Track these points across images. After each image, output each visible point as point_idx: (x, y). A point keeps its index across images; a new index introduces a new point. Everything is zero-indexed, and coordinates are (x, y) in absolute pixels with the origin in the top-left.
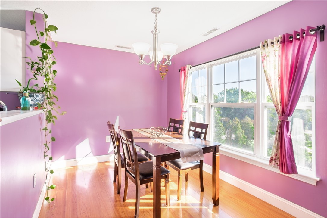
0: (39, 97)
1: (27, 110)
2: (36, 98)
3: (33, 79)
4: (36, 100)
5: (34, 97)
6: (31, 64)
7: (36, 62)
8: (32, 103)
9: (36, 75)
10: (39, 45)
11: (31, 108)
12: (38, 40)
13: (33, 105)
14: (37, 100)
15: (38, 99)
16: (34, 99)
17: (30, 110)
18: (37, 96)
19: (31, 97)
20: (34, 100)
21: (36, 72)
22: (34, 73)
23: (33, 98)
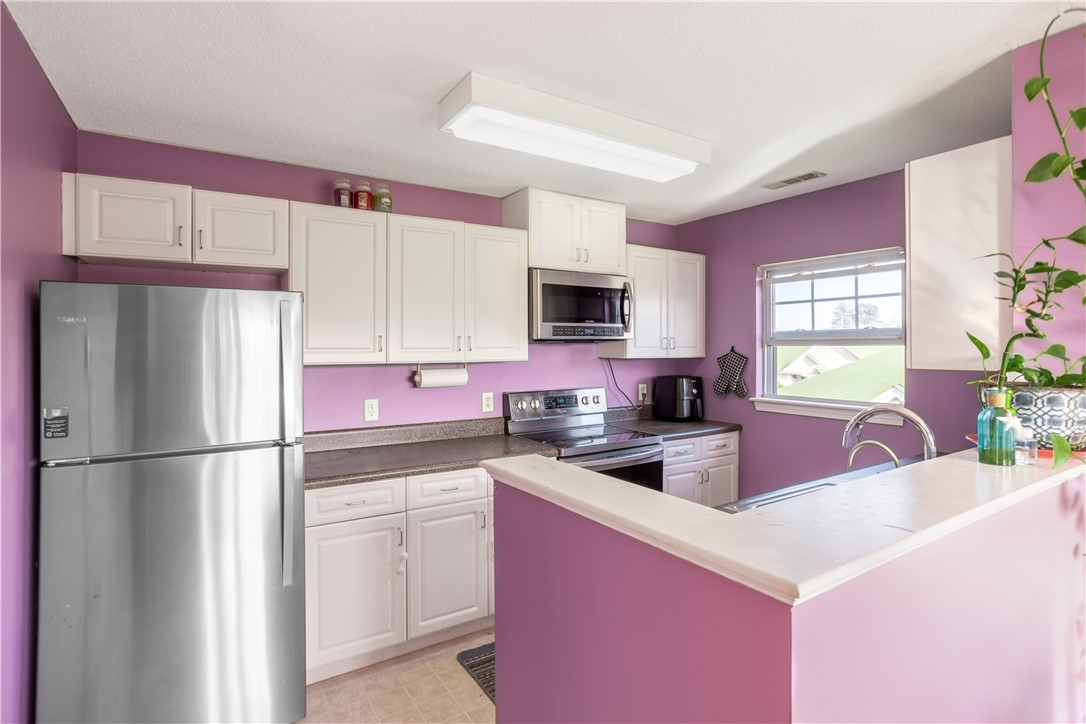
0: (1065, 408)
1: (1001, 464)
2: (1046, 409)
3: (1027, 335)
4: (1049, 421)
5: (1040, 405)
6: (1014, 275)
7: (1038, 264)
8: (1026, 434)
9: (1036, 322)
10: (1069, 171)
11: (1018, 455)
12: (1062, 153)
13: (1031, 445)
14: (1053, 422)
15: (1058, 413)
16: (1040, 413)
17: (1013, 463)
18: (1051, 401)
19: (1025, 404)
20: (1039, 421)
21: (1037, 308)
22: (1028, 311)
23: (1034, 409)
